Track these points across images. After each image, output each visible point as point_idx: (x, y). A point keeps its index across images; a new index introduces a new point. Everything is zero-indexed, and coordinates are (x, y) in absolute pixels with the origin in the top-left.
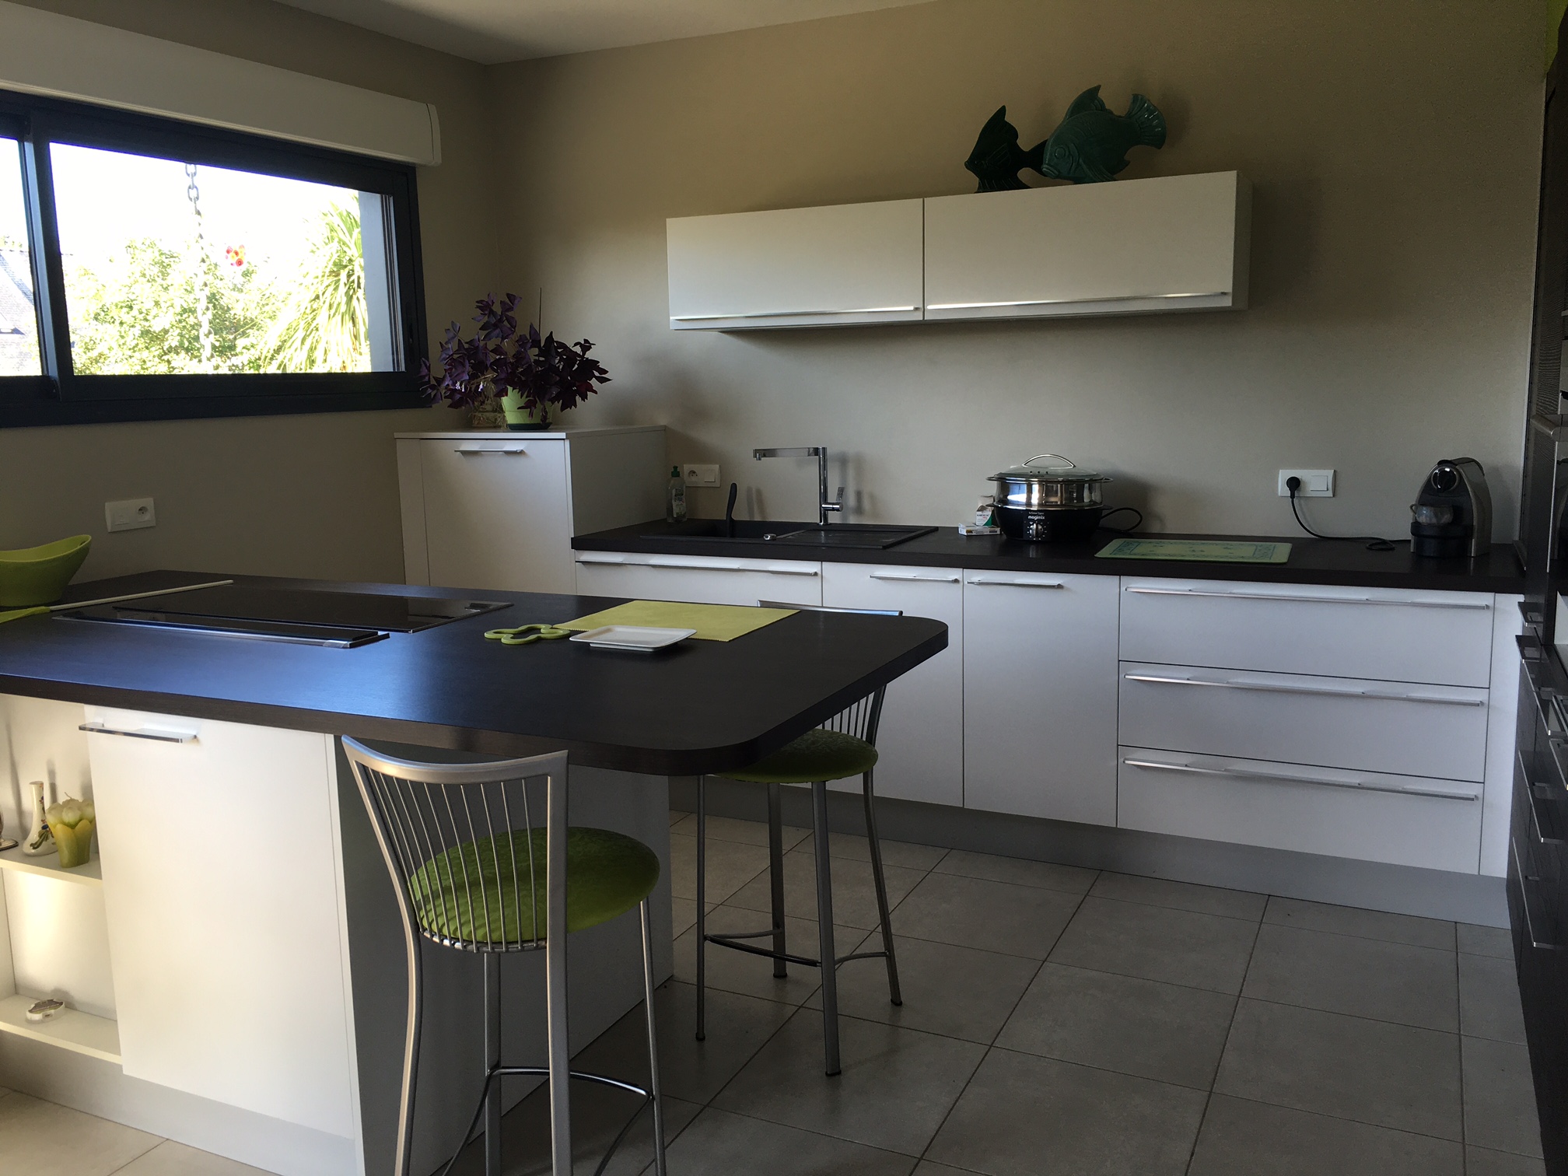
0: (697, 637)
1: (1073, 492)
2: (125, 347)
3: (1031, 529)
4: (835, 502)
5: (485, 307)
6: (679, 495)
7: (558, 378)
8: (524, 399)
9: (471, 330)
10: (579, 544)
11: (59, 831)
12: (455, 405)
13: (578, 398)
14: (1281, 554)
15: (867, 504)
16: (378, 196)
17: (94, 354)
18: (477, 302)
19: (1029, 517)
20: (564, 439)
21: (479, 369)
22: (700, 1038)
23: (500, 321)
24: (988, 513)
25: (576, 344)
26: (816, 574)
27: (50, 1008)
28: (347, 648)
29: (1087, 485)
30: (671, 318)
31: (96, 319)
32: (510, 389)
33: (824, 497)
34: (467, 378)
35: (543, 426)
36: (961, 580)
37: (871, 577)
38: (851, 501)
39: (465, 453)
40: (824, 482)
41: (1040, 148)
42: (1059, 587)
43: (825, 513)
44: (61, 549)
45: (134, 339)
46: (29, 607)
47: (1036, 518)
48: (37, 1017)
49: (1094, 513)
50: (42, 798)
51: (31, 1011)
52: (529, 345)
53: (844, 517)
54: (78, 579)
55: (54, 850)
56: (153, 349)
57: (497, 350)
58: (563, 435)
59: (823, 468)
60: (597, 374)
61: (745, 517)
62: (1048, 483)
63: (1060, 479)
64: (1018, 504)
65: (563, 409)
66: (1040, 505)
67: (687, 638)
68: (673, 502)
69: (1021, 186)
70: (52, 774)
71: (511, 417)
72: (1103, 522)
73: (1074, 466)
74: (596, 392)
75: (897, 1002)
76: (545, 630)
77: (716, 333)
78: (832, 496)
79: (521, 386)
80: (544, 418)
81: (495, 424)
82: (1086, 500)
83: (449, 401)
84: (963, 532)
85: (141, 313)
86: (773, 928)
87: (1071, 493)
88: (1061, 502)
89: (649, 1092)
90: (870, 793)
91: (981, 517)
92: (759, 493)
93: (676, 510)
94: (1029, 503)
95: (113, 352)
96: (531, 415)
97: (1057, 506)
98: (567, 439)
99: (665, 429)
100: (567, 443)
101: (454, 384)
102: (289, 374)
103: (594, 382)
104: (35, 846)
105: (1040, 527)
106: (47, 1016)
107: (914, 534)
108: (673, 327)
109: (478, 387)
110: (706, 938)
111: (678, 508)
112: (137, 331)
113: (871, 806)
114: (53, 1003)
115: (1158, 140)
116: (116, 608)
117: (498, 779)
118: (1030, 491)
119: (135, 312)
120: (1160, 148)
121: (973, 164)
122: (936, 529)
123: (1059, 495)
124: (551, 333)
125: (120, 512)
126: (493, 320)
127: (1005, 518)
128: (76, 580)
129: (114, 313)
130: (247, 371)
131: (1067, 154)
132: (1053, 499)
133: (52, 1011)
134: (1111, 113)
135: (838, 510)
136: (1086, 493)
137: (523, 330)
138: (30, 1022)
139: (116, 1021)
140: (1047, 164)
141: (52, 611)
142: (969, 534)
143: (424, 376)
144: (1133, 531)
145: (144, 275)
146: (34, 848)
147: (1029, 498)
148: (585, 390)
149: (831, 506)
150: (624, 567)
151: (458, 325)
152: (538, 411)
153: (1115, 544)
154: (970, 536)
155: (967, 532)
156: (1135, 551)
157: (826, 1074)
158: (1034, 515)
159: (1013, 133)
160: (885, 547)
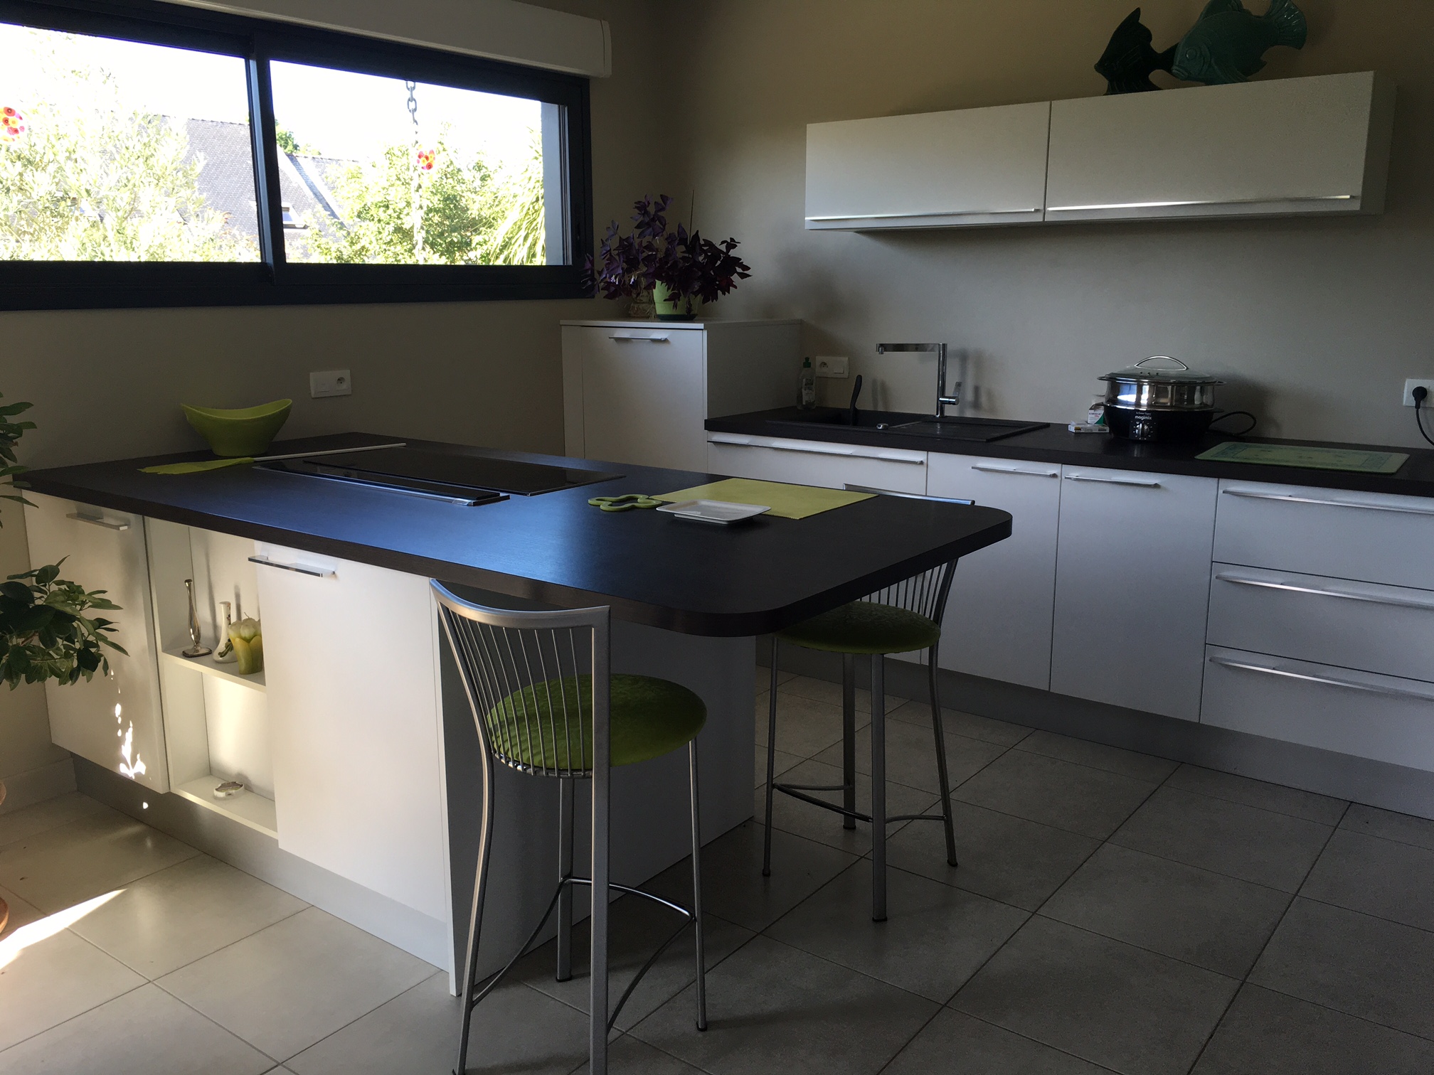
0: (772, 514)
1: (1184, 394)
2: (381, 241)
3: (1137, 428)
4: (952, 395)
5: (642, 207)
6: (809, 384)
7: (700, 273)
8: (670, 292)
9: (628, 229)
10: (711, 425)
11: (238, 644)
12: (611, 296)
13: (720, 292)
14: (1392, 464)
15: (984, 400)
16: (557, 106)
17: (357, 247)
18: (635, 203)
19: (1136, 417)
20: (702, 330)
21: (632, 265)
22: (766, 874)
23: (653, 220)
24: (1101, 412)
25: (723, 243)
26: (922, 463)
27: (232, 789)
28: (471, 506)
29: (1198, 388)
30: (806, 218)
31: (359, 216)
32: (658, 283)
33: (942, 391)
34: (621, 271)
35: (688, 317)
36: (1059, 474)
37: (973, 468)
38: (969, 396)
39: (618, 340)
40: (942, 377)
41: (1172, 52)
42: (1156, 486)
43: (941, 406)
44: (269, 409)
45: (389, 234)
46: (238, 457)
47: (1142, 418)
48: (221, 794)
49: (1205, 416)
50: (229, 616)
51: (217, 790)
52: (677, 242)
53: (961, 410)
54: (280, 437)
55: (234, 660)
56: (405, 244)
57: (649, 247)
58: (701, 326)
59: (943, 364)
60: (739, 270)
61: (869, 407)
62: (1159, 385)
63: (1172, 381)
64: (1126, 403)
65: (705, 301)
66: (1149, 405)
67: (760, 514)
68: (803, 390)
69: (1152, 87)
70: (238, 597)
71: (661, 308)
72: (1212, 426)
73: (1187, 368)
74: (736, 287)
75: (952, 863)
76: (642, 500)
77: (851, 234)
78: (950, 390)
79: (668, 281)
80: (689, 310)
81: (647, 315)
82: (1197, 402)
83: (606, 292)
84: (1072, 429)
85: (395, 212)
86: (845, 783)
87: (1182, 395)
88: (1171, 403)
89: (692, 914)
90: (934, 665)
91: (1093, 415)
92: (883, 385)
93: (805, 398)
94: (1138, 403)
95: (373, 245)
96: (675, 306)
97: (1167, 407)
98: (705, 329)
99: (801, 322)
100: (705, 333)
101: (610, 278)
102: (513, 266)
103: (735, 278)
104: (222, 655)
105: (1146, 427)
106: (230, 794)
107: (1019, 430)
108: (807, 227)
109: (630, 281)
110: (774, 786)
111: (807, 397)
112: (391, 228)
113: (935, 679)
114: (236, 784)
115: (1298, 39)
116: (305, 462)
117: (548, 626)
118: (1140, 392)
119: (390, 211)
120: (1300, 49)
121: (1103, 67)
122: (1047, 425)
123: (1170, 396)
124: (698, 231)
125: (322, 381)
126: (647, 220)
127: (1116, 418)
128: (279, 437)
129: (373, 211)
130: (480, 262)
131: (1198, 55)
132: (1162, 400)
133: (233, 791)
134: (1249, 13)
135: (954, 404)
136: (1197, 395)
137: (672, 229)
138: (216, 798)
139: (274, 801)
140: (1178, 66)
141: (256, 462)
142: (1077, 431)
143: (587, 270)
144: (1244, 435)
145: (399, 179)
146: (221, 657)
147: (1139, 399)
148: (727, 286)
149: (948, 400)
150: (749, 449)
151: (617, 223)
152: (682, 302)
153: (1223, 446)
154: (1079, 434)
155: (1076, 429)
156: (1238, 455)
157: (873, 918)
158: (1141, 415)
159: (1147, 35)
160: (989, 441)
